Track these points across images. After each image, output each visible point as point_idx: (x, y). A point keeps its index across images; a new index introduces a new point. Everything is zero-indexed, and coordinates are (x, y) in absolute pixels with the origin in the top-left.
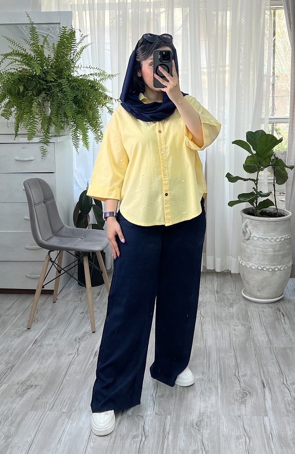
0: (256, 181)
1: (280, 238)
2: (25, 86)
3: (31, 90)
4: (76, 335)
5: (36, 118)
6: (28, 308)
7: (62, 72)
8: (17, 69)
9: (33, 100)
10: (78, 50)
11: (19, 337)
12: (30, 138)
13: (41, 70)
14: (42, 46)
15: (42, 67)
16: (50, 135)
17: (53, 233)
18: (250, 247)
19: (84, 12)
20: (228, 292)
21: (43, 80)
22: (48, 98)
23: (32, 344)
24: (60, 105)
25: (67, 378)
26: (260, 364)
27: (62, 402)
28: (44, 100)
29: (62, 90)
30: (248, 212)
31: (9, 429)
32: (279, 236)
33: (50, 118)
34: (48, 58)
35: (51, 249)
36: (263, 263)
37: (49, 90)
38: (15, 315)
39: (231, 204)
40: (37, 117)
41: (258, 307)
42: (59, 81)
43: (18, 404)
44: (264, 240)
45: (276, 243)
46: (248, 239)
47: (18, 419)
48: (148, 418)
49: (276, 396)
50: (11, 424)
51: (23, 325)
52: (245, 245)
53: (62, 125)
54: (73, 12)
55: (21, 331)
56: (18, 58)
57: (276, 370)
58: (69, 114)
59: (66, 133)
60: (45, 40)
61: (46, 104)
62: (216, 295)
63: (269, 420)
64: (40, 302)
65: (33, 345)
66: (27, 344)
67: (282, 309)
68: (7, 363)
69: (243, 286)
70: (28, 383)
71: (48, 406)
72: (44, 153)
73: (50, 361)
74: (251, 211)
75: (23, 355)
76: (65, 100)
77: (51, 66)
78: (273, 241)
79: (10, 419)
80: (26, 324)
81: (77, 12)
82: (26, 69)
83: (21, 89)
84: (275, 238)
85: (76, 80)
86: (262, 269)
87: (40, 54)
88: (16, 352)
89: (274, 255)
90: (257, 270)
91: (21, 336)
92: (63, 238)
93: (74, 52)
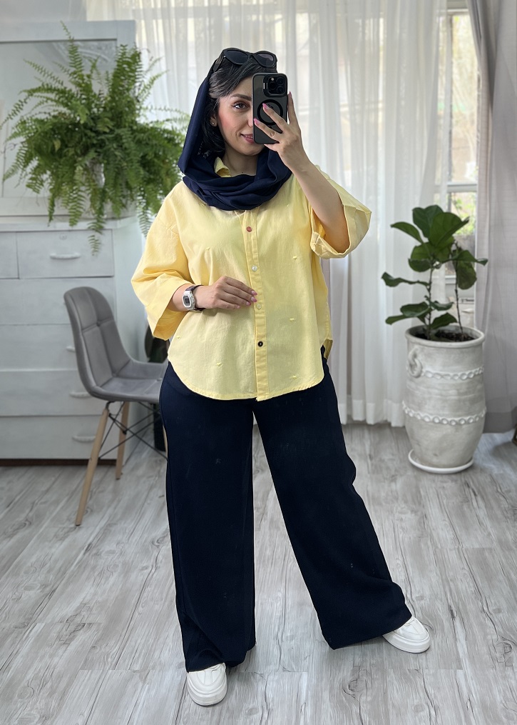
0: (428, 285)
1: (467, 373)
2: (62, 141)
3: (73, 147)
4: (154, 535)
5: (82, 191)
6: (76, 489)
7: (121, 117)
8: (49, 114)
9: (75, 162)
10: (146, 81)
11: (63, 539)
12: (73, 223)
13: (87, 114)
14: (89, 76)
15: (90, 109)
16: (105, 216)
17: (113, 371)
18: (422, 388)
19: (154, 21)
20: (386, 456)
21: (91, 130)
22: (101, 158)
23: (83, 552)
24: (119, 172)
25: (140, 609)
26: (444, 577)
27: (132, 653)
28: (95, 162)
29: (121, 146)
30: (418, 333)
31: (47, 704)
32: (467, 370)
33: (104, 192)
34: (100, 94)
35: (111, 399)
36: (441, 412)
37: (101, 147)
38: (57, 502)
39: (390, 320)
40: (83, 188)
41: (434, 481)
42: (118, 131)
43: (62, 659)
44: (442, 376)
45: (461, 381)
46: (419, 376)
47: (62, 685)
48: (271, 677)
49: (473, 632)
50: (51, 694)
51: (68, 519)
52: (413, 385)
53: (124, 201)
54: (137, 21)
55: (66, 530)
56: (52, 96)
57: (469, 586)
58: (134, 184)
59: (130, 213)
60: (94, 66)
61: (97, 168)
62: (369, 461)
63: (465, 675)
64: (96, 479)
65: (84, 554)
66: (74, 553)
67: (471, 483)
68: (44, 586)
69: (410, 447)
70: (78, 620)
71: (109, 660)
72: (96, 246)
73: (112, 580)
74: (421, 332)
75: (69, 572)
76: (127, 162)
77: (104, 108)
78: (457, 378)
79: (49, 685)
80: (74, 518)
81: (143, 22)
82: (65, 114)
83: (57, 144)
84: (459, 374)
85: (143, 129)
86: (441, 422)
87: (87, 89)
88: (58, 565)
89: (459, 401)
90: (432, 424)
91: (66, 537)
92: (128, 381)
93: (140, 85)
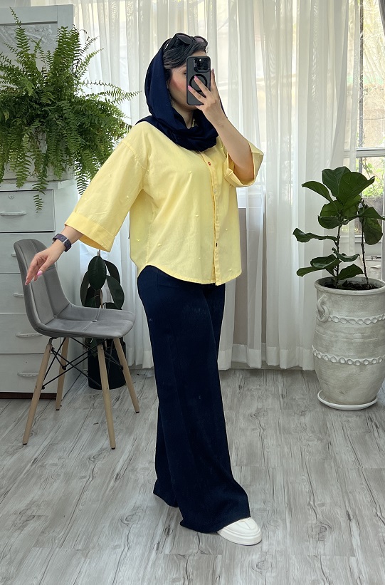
0: (336, 240)
1: (371, 318)
2: (11, 112)
3: (19, 118)
4: (90, 453)
5: (28, 157)
6: (22, 417)
7: (61, 91)
9: (23, 130)
10: (83, 59)
11: (12, 454)
12: (20, 185)
13: (33, 88)
14: (33, 56)
15: (35, 84)
16: (47, 179)
17: (55, 314)
18: (329, 332)
19: (90, 4)
20: (298, 396)
21: (36, 103)
22: (44, 127)
23: (30, 464)
24: (61, 137)
25: (81, 507)
26: (344, 490)
27: (75, 537)
28: (38, 131)
29: (62, 117)
30: (326, 283)
32: (371, 316)
33: (47, 156)
34: (42, 72)
35: (53, 334)
36: (347, 354)
37: (44, 117)
38: (6, 427)
39: (301, 272)
40: (28, 154)
41: (340, 416)
42: (59, 103)
43: (18, 539)
44: (348, 321)
45: (365, 326)
46: (326, 322)
48: (191, 558)
49: (366, 531)
51: (17, 440)
52: (322, 330)
53: (64, 165)
54: (75, 5)
55: (15, 448)
56: (2, 73)
57: (366, 497)
58: (73, 150)
59: (68, 177)
60: (38, 46)
61: (40, 137)
62: (281, 400)
63: (357, 561)
64: (39, 409)
65: (31, 466)
66: (23, 465)
67: (374, 418)
69: (319, 388)
70: (29, 513)
71: (56, 541)
72: (39, 204)
73: (56, 485)
74: (330, 282)
75: (19, 479)
76: (67, 130)
77: (47, 83)
78: (361, 323)
79: (8, 557)
80: (21, 438)
81: (80, 6)
82: (12, 89)
83: (7, 116)
84: (364, 319)
85: (80, 102)
86: (346, 363)
87: (30, 66)
88: (10, 474)
89: (364, 343)
90: (339, 364)
91: (15, 453)
92: (68, 321)
93: (78, 63)
